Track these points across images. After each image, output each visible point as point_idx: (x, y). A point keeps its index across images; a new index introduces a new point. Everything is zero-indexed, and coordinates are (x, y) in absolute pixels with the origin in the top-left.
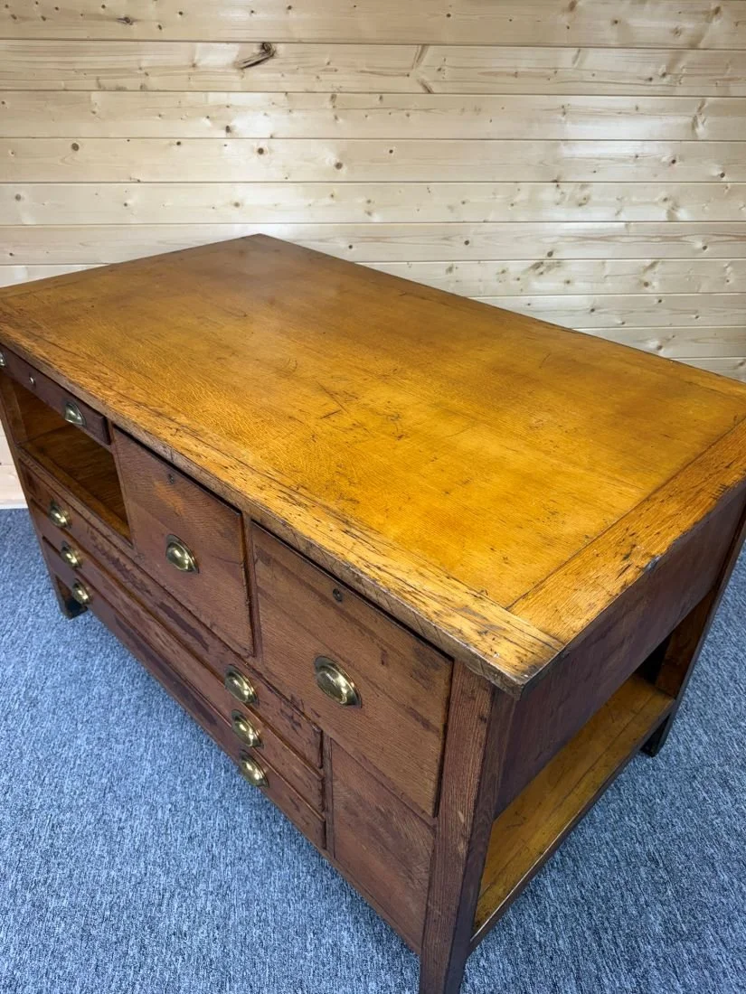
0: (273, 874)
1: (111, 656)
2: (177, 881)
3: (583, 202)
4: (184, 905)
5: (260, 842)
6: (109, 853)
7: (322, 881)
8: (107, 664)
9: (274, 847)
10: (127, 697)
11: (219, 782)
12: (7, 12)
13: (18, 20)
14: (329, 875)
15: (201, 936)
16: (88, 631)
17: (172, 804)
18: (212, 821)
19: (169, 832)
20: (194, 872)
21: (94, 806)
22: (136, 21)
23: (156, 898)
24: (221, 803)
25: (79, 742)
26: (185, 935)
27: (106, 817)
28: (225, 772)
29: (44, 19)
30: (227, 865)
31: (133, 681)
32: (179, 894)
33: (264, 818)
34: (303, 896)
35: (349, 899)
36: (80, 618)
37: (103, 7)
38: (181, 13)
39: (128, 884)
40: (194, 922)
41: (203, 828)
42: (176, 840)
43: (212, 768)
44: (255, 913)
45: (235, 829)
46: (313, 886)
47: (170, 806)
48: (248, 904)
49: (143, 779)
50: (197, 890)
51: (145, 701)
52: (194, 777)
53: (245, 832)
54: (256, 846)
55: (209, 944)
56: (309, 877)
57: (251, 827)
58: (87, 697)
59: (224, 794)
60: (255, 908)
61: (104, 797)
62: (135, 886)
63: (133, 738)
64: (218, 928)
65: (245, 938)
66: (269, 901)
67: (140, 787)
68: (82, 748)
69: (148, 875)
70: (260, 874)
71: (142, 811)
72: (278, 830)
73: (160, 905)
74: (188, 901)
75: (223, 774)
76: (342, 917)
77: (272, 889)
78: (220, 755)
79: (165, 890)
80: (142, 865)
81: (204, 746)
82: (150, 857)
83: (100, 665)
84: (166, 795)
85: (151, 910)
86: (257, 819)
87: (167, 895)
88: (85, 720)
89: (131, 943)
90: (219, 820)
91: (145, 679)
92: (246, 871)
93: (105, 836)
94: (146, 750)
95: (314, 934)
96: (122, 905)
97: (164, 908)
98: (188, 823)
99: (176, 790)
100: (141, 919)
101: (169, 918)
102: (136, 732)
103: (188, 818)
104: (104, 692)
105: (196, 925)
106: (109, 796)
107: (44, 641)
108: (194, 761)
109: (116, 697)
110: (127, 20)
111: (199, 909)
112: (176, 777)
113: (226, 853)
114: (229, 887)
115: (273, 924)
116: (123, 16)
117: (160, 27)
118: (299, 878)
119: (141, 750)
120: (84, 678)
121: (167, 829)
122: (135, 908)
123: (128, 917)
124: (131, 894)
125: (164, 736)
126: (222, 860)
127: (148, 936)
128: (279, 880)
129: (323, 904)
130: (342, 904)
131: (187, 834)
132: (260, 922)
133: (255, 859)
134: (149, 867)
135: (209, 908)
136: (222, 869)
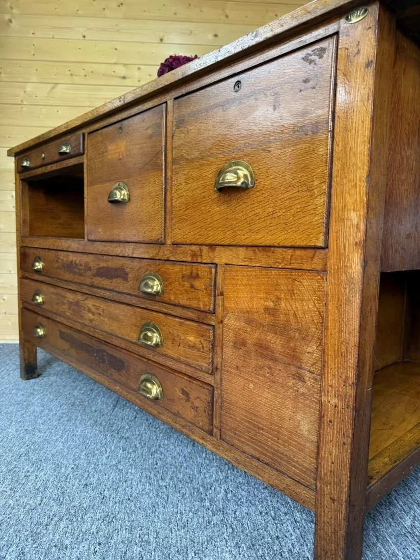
0: (157, 510)
1: (49, 395)
2: (68, 510)
4: (70, 526)
5: (147, 490)
6: (11, 489)
7: (203, 517)
8: (44, 398)
9: (160, 494)
10: (54, 412)
11: (117, 456)
12: (69, 73)
13: (74, 76)
14: (211, 513)
15: (81, 549)
16: (36, 385)
17: (75, 465)
18: (107, 476)
19: (68, 480)
20: (85, 506)
21: (9, 462)
22: (128, 78)
23: (45, 520)
24: (117, 466)
25: (10, 430)
26: (66, 547)
27: (17, 470)
28: (123, 451)
29: (85, 76)
30: (116, 503)
31: (61, 406)
32: (67, 519)
33: (152, 476)
34: (185, 526)
35: (230, 530)
36: (32, 381)
37: (114, 72)
38: (150, 75)
39: (22, 509)
40: (77, 539)
41: (98, 479)
42: (73, 485)
43: (113, 448)
44: (138, 536)
45: (126, 481)
46: (195, 520)
47: (73, 466)
48: (131, 529)
49: (54, 451)
50: (85, 517)
51: (67, 415)
52: (97, 452)
53: (135, 484)
54: (143, 492)
55: (88, 555)
56: (191, 514)
57: (140, 481)
58: (24, 411)
59: (119, 462)
60: (137, 532)
61: (19, 458)
62: (28, 511)
63: (53, 431)
64: (100, 544)
65: (125, 553)
66: (152, 528)
67: (51, 455)
68: (11, 434)
69: (42, 505)
70: (145, 510)
71: (48, 468)
72: (165, 484)
73: (47, 525)
74: (75, 524)
75: (121, 451)
76: (224, 543)
77: (156, 520)
78: (120, 442)
79: (55, 515)
80: (39, 498)
81: (108, 437)
82: (48, 494)
83: (39, 398)
84: (71, 461)
85: (38, 528)
86: (146, 477)
87: (56, 519)
88: (19, 420)
89: (11, 550)
90: (113, 475)
91: (70, 405)
92: (133, 508)
93: (12, 479)
94: (61, 437)
95: (195, 554)
96: (11, 522)
97: (50, 528)
98: (86, 476)
99: (80, 458)
100: (26, 534)
101: (54, 534)
102: (56, 428)
103: (87, 474)
104: (38, 409)
105: (78, 541)
106: (23, 458)
108: (99, 444)
109: (46, 412)
110: (124, 78)
111: (84, 530)
112: (82, 451)
113: (117, 495)
114: (115, 517)
115: (155, 545)
116: (122, 76)
117: (139, 81)
118: (181, 513)
119: (58, 437)
120: (25, 403)
121: (67, 479)
122: (23, 526)
123: (14, 532)
124: (22, 516)
125: (77, 431)
126: (111, 499)
127: (30, 546)
128: (163, 514)
129: (205, 532)
130: (223, 533)
131: (83, 482)
132: (142, 542)
133: (142, 500)
134: (44, 500)
135: (94, 529)
136: (111, 505)
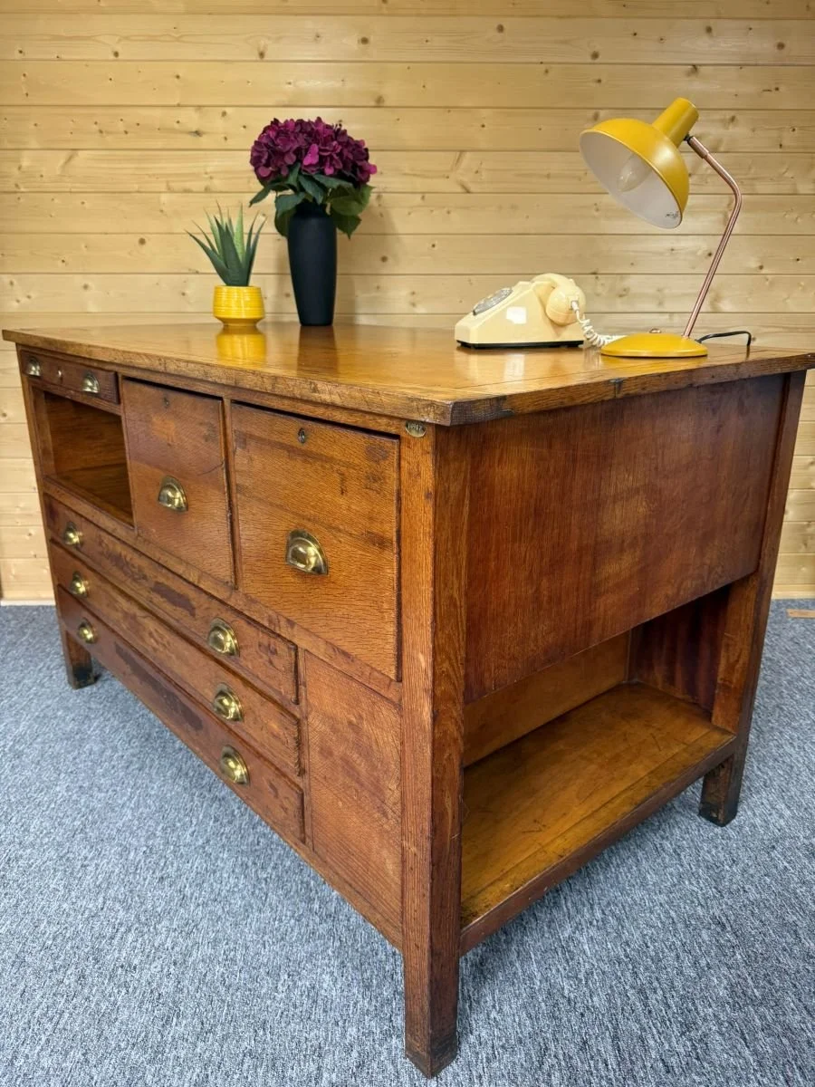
0: (251, 915)
1: (112, 720)
2: (137, 917)
3: (624, 293)
4: (140, 940)
5: (241, 886)
6: (65, 887)
7: (307, 925)
8: (106, 726)
9: (257, 892)
10: (120, 754)
11: (206, 830)
12: (96, 128)
13: (104, 134)
14: (318, 920)
15: (153, 970)
16: (93, 699)
17: (148, 847)
18: (190, 865)
19: (138, 871)
20: (159, 909)
21: (60, 844)
22: (204, 133)
23: (109, 931)
24: (204, 848)
25: (58, 789)
26: (135, 968)
27: (71, 855)
28: (214, 822)
29: (126, 132)
30: (198, 905)
31: (130, 741)
32: (136, 929)
33: (250, 864)
34: (282, 939)
35: (337, 944)
36: (87, 689)
37: (178, 122)
38: (245, 127)
39: (80, 916)
40: (148, 956)
41: (178, 870)
42: (145, 879)
43: (201, 817)
44: (222, 952)
45: (214, 872)
46: (296, 930)
47: (145, 849)
48: (216, 942)
49: (120, 824)
50: (159, 927)
51: (139, 758)
52: (178, 825)
53: (225, 875)
54: (236, 889)
55: (161, 978)
56: (293, 921)
57: (233, 871)
58: (76, 752)
59: (208, 841)
60: (223, 947)
61: (73, 837)
62: (88, 918)
63: (118, 788)
64: (175, 964)
65: (205, 975)
66: (240, 942)
67: (115, 830)
68: (60, 795)
69: (105, 909)
70: (235, 915)
71: (112, 851)
72: (265, 876)
73: (112, 938)
74: (146, 936)
75: (211, 823)
76: (327, 961)
77: (246, 930)
78: (211, 806)
79: (121, 924)
80: (101, 900)
81: (195, 798)
82: (111, 892)
83: (98, 726)
84: (142, 839)
85: (101, 942)
86: (242, 865)
87: (123, 929)
88: (70, 770)
89: (69, 972)
90: (198, 863)
91: (143, 739)
92: (220, 912)
93: (65, 871)
94: (130, 799)
95: (289, 975)
96: (68, 935)
97: (115, 942)
98: (162, 864)
99: (155, 835)
100: (86, 950)
101: (120, 951)
102: (123, 783)
103: (163, 860)
104: (96, 749)
105: (150, 959)
106: (78, 837)
107: (43, 706)
108: (182, 811)
109: (108, 753)
110: (197, 133)
111: (156, 945)
112: (158, 824)
113: (200, 894)
114: (196, 926)
115: (241, 964)
116: (194, 130)
117: (226, 139)
118: (281, 921)
119: (125, 798)
120: (78, 737)
121: (137, 869)
122: (82, 939)
123: (72, 948)
124: (81, 926)
125: (153, 788)
126: (193, 900)
127: (91, 967)
128: (257, 921)
129: (306, 947)
130: (328, 948)
131: (158, 874)
132: (227, 960)
133: (233, 901)
134: (108, 902)
135: (169, 944)
136: (192, 908)
